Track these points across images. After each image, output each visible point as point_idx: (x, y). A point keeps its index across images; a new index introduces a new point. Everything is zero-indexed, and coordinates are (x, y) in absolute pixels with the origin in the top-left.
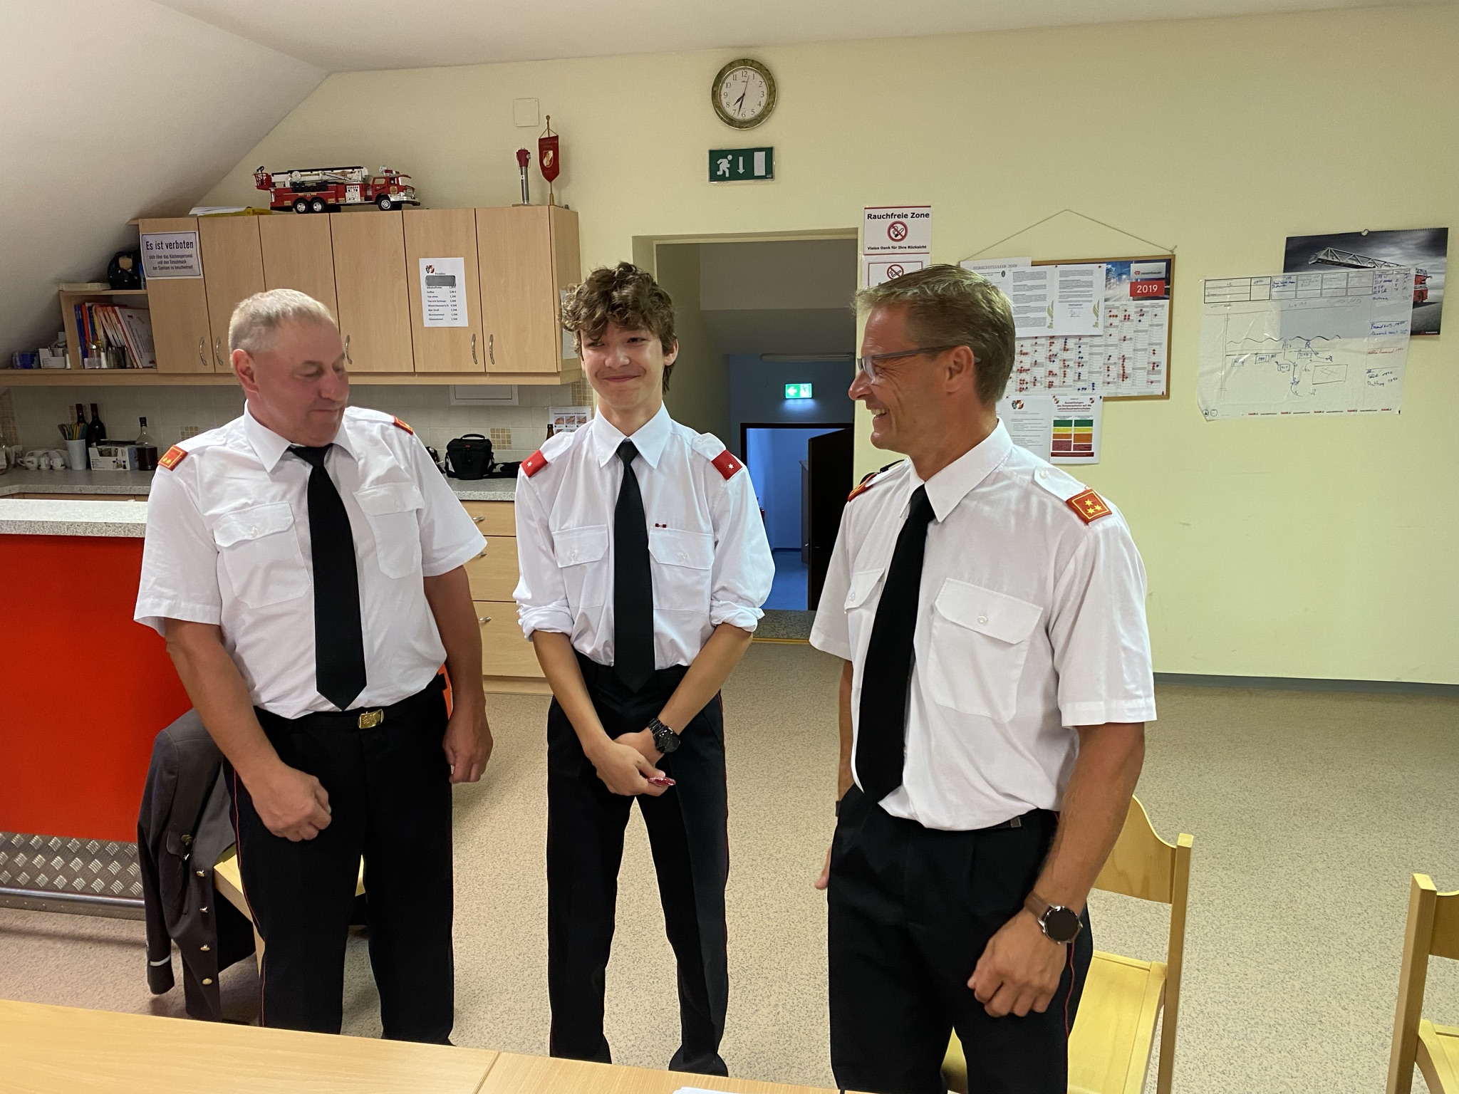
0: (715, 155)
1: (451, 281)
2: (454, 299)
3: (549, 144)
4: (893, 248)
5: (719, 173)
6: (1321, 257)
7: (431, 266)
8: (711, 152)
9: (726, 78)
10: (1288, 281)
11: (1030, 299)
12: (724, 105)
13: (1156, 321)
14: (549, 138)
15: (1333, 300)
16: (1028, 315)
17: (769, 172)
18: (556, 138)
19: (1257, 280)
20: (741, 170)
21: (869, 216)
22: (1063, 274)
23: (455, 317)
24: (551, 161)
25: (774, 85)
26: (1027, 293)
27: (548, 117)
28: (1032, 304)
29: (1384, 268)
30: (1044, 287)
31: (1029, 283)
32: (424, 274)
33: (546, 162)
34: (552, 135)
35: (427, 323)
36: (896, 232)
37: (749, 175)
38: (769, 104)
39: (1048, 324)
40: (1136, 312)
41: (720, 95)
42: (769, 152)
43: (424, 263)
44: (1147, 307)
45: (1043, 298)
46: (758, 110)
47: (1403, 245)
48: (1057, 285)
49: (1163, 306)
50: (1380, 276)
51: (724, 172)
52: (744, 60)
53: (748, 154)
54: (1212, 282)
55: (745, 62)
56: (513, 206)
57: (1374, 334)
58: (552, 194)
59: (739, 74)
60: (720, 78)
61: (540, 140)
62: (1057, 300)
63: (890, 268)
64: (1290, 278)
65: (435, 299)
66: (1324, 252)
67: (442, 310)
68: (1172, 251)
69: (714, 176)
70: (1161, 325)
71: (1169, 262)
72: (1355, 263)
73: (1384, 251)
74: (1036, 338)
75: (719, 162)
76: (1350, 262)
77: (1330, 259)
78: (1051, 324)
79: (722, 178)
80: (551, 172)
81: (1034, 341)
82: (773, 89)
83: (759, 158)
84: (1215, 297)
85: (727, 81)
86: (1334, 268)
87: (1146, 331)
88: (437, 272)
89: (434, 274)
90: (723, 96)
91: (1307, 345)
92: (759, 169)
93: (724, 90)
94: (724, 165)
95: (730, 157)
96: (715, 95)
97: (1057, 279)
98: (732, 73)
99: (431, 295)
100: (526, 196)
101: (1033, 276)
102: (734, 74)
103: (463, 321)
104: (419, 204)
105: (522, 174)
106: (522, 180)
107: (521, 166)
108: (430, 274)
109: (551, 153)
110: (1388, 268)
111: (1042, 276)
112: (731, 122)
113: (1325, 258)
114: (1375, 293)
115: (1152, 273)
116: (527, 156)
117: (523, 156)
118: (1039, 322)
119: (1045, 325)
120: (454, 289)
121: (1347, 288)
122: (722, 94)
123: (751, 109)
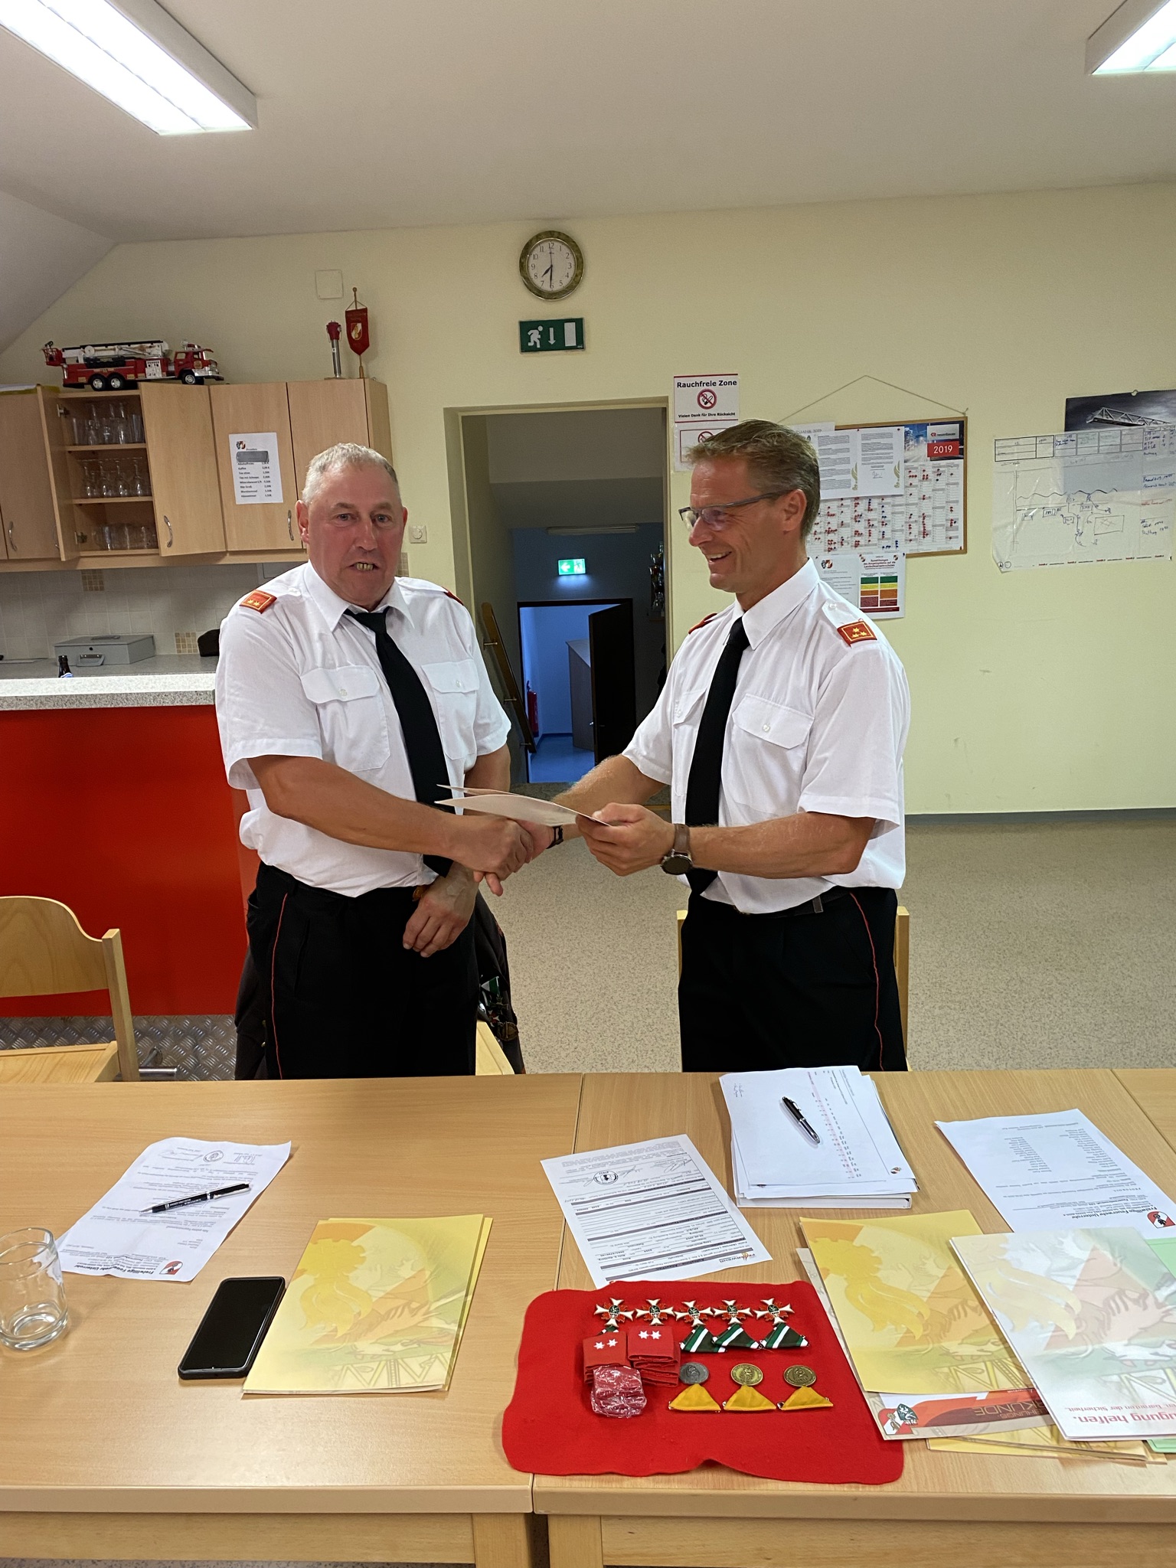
0: (526, 327)
1: (264, 457)
2: (267, 475)
3: (358, 317)
4: (704, 415)
5: (530, 344)
6: (1097, 417)
7: (241, 442)
8: (522, 324)
9: (532, 251)
10: (1069, 439)
11: (835, 462)
12: (532, 276)
13: (952, 480)
14: (357, 310)
15: (1108, 456)
16: (834, 477)
17: (580, 343)
18: (365, 310)
19: (1041, 438)
20: (552, 342)
21: (679, 385)
22: (865, 437)
23: (269, 493)
24: (359, 334)
25: (581, 257)
26: (833, 457)
27: (355, 290)
28: (837, 467)
29: (1152, 425)
30: (848, 450)
31: (834, 447)
32: (234, 451)
33: (354, 335)
34: (360, 307)
35: (240, 501)
36: (706, 401)
37: (560, 346)
38: (577, 276)
39: (853, 486)
40: (934, 472)
41: (528, 267)
42: (579, 323)
43: (234, 439)
44: (944, 466)
45: (847, 461)
46: (566, 282)
47: (1169, 404)
48: (860, 448)
49: (958, 466)
50: (1150, 433)
51: (535, 343)
52: (550, 232)
53: (559, 325)
54: (1001, 442)
55: (551, 234)
56: (325, 379)
57: (1146, 486)
58: (361, 367)
59: (546, 245)
60: (527, 250)
61: (347, 312)
62: (860, 462)
64: (1070, 436)
65: (246, 476)
66: (1100, 411)
67: (255, 487)
68: (964, 414)
69: (525, 348)
70: (957, 484)
71: (962, 424)
72: (1127, 421)
73: (1152, 410)
74: (842, 499)
75: (529, 333)
76: (1122, 421)
77: (1105, 418)
78: (856, 486)
79: (534, 349)
80: (360, 346)
81: (841, 503)
82: (580, 260)
83: (570, 329)
84: (1004, 456)
85: (534, 253)
86: (1110, 427)
87: (943, 490)
88: (249, 448)
89: (245, 450)
90: (530, 268)
91: (1089, 499)
92: (570, 340)
93: (532, 261)
94: (535, 336)
95: (541, 328)
96: (523, 267)
97: (859, 442)
98: (539, 244)
99: (243, 471)
100: (337, 370)
101: (836, 440)
102: (541, 245)
103: (277, 498)
104: (223, 380)
105: (333, 347)
106: (334, 354)
107: (332, 339)
108: (241, 450)
109: (359, 326)
110: (1156, 426)
111: (845, 439)
112: (539, 293)
113: (1101, 417)
114: (1145, 449)
115: (947, 434)
116: (338, 329)
117: (333, 330)
118: (845, 484)
119: (849, 487)
120: (267, 465)
121: (1121, 445)
122: (530, 265)
123: (560, 281)
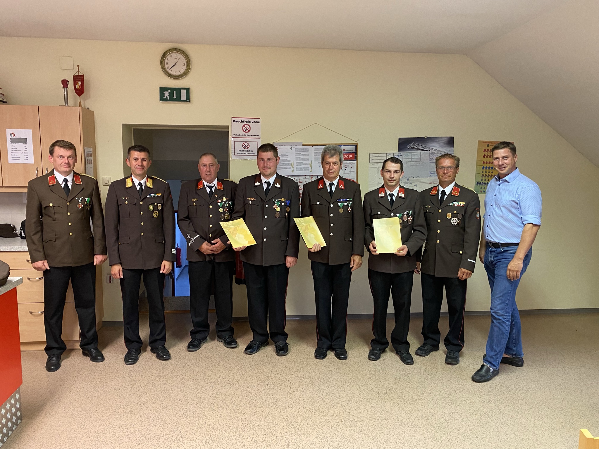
0: (162, 90)
1: (25, 141)
2: (26, 150)
3: (79, 78)
4: (245, 135)
5: (164, 98)
6: (411, 146)
7: (13, 133)
8: (160, 88)
9: (167, 56)
11: (302, 159)
12: (167, 68)
13: (352, 170)
14: (79, 76)
15: (416, 163)
16: (302, 166)
17: (188, 99)
18: (83, 76)
19: (388, 154)
20: (175, 97)
21: (234, 121)
22: (315, 149)
23: (27, 159)
24: (80, 86)
25: (190, 61)
26: (301, 157)
27: (78, 66)
28: (304, 162)
30: (308, 155)
31: (302, 153)
32: (9, 137)
33: (77, 87)
34: (80, 74)
35: (10, 161)
36: (246, 129)
37: (179, 99)
38: (187, 69)
39: (310, 170)
41: (164, 63)
42: (188, 90)
43: (9, 131)
44: (348, 164)
45: (308, 159)
46: (182, 71)
47: (439, 143)
48: (313, 154)
49: (354, 164)
50: (432, 154)
51: (167, 97)
52: (175, 49)
53: (178, 90)
54: (372, 155)
55: (176, 50)
56: (60, 106)
57: (431, 176)
58: (80, 102)
59: (173, 55)
60: (164, 55)
61: (74, 76)
62: (313, 160)
63: (244, 144)
64: (400, 154)
65: (14, 149)
66: (412, 144)
67: (19, 155)
68: (357, 142)
69: (162, 99)
70: (354, 171)
71: (356, 146)
72: (423, 149)
73: (433, 144)
74: (305, 176)
75: (164, 93)
76: (421, 148)
77: (414, 147)
78: (311, 170)
79: (166, 100)
80: (80, 92)
81: (305, 177)
82: (189, 62)
83: (183, 93)
84: (374, 161)
85: (168, 57)
86: (415, 151)
87: (348, 174)
88: (17, 136)
89: (15, 137)
90: (166, 64)
91: (408, 180)
92: (183, 97)
93: (166, 61)
94: (167, 94)
95: (169, 91)
96: (162, 63)
97: (313, 152)
98: (170, 54)
99: (13, 147)
100: (66, 101)
101: (303, 150)
102: (171, 54)
103: (31, 160)
104: (7, 102)
105: (64, 91)
106: (65, 94)
107: (64, 87)
108: (12, 137)
109: (80, 83)
110: (434, 151)
111: (307, 150)
112: (170, 75)
113: (412, 146)
114: (430, 160)
115: (350, 150)
116: (67, 83)
117: (65, 83)
118: (306, 169)
119: (309, 171)
120: (26, 145)
121: (421, 158)
122: (165, 63)
123: (178, 70)
